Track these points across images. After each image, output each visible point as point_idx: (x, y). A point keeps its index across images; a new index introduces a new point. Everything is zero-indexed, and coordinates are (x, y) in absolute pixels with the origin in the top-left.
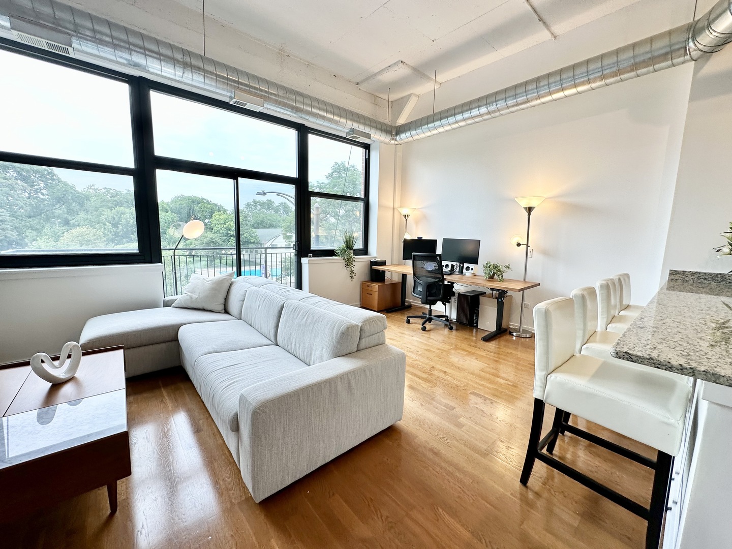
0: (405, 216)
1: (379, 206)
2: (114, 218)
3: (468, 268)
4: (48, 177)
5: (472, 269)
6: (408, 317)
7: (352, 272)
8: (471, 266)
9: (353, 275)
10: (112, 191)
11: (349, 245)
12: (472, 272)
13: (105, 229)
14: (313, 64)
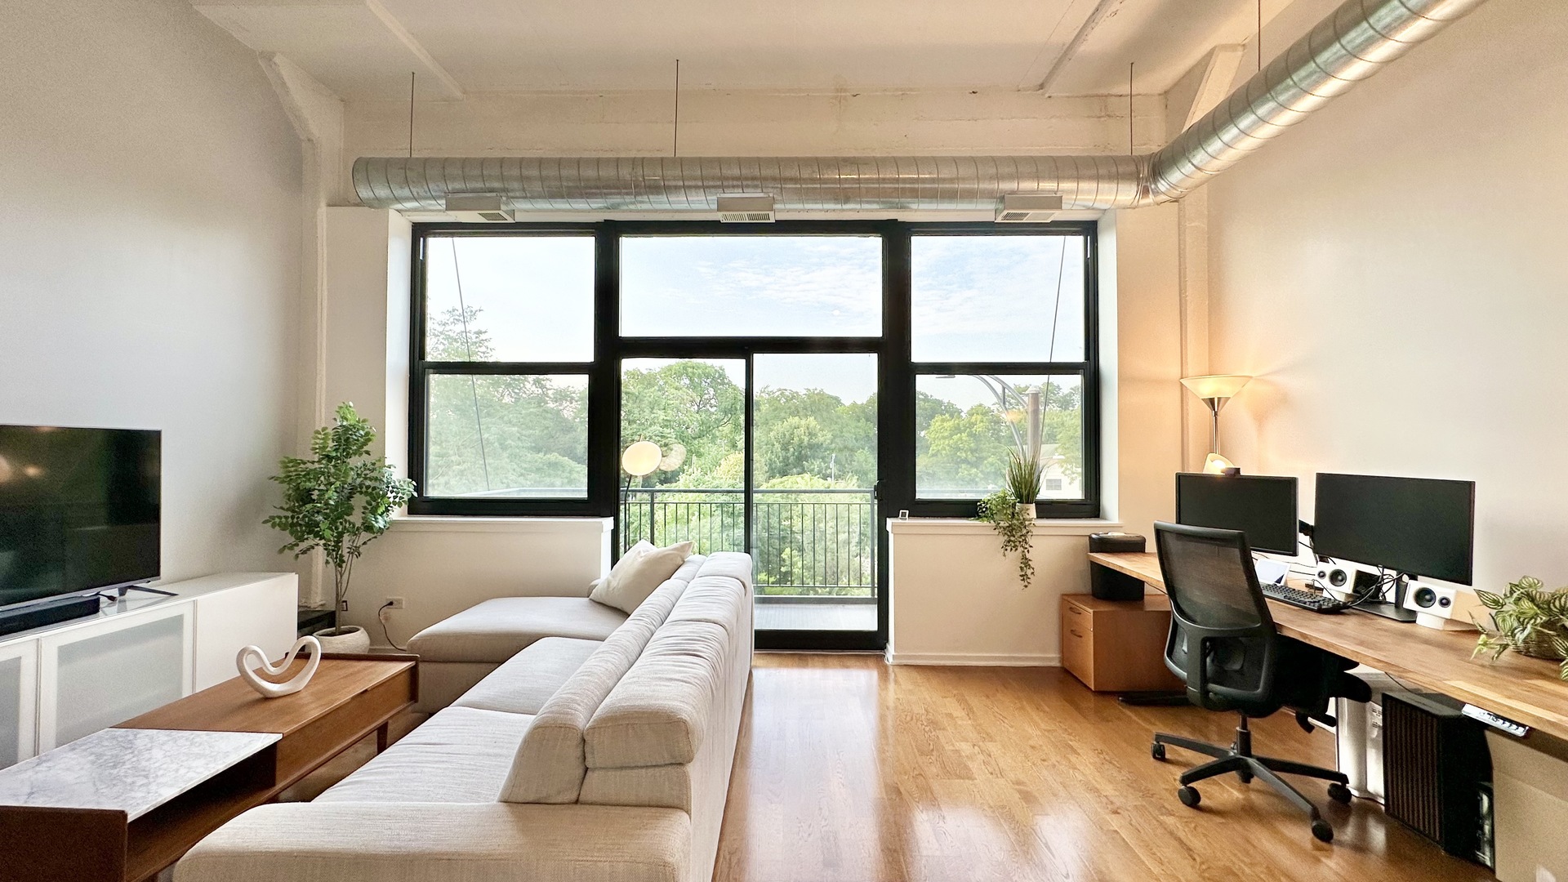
0: (1211, 402)
1: (1122, 379)
2: (785, 435)
3: (1424, 597)
4: (719, 381)
5: (1445, 602)
6: (1159, 738)
7: (1026, 562)
8: (1441, 588)
9: (1029, 572)
10: (787, 393)
11: (1025, 489)
12: (1446, 612)
13: (772, 452)
14: (911, 90)
